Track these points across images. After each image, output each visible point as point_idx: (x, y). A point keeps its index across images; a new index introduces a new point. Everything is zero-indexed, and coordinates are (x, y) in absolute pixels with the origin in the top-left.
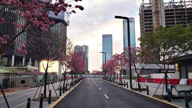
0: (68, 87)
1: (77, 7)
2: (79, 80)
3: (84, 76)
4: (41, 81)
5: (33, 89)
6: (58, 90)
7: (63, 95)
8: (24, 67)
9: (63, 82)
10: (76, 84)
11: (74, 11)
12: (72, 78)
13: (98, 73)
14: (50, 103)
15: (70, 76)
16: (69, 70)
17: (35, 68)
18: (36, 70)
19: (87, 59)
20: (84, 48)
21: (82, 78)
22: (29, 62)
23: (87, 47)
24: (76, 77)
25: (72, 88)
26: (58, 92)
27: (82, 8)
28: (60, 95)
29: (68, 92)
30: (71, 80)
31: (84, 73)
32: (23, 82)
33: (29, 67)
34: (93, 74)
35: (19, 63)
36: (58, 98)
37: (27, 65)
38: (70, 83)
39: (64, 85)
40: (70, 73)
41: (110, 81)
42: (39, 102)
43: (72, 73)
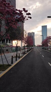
0: (26, 52)
1: (28, 17)
2: (31, 50)
3: (33, 47)
4: (14, 50)
5: (11, 53)
6: (22, 53)
7: (24, 56)
8: (6, 44)
9: (24, 50)
10: (29, 51)
11: (27, 19)
12: (27, 48)
13: (40, 46)
14: (19, 58)
15: (26, 47)
16: (26, 45)
17: (11, 44)
18: (11, 45)
19: (34, 39)
20: (32, 33)
21: (32, 49)
22: (8, 41)
23: (34, 33)
24: (29, 48)
25: (28, 53)
26: (22, 54)
27: (31, 18)
28: (23, 55)
29: (26, 54)
30: (27, 50)
31: (33, 46)
32: (7, 50)
33: (8, 44)
34: (37, 46)
35: (3, 42)
36: (22, 57)
37: (7, 43)
38: (27, 51)
39: (24, 51)
40: (26, 46)
41: (46, 50)
42: (15, 58)
43: (27, 46)
